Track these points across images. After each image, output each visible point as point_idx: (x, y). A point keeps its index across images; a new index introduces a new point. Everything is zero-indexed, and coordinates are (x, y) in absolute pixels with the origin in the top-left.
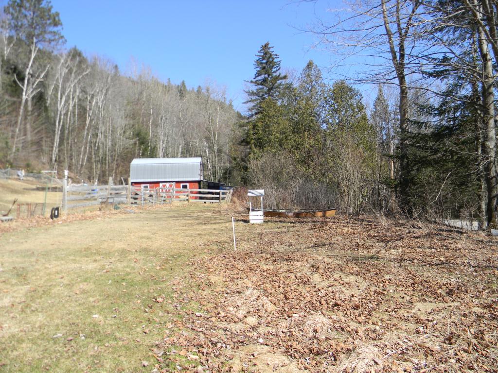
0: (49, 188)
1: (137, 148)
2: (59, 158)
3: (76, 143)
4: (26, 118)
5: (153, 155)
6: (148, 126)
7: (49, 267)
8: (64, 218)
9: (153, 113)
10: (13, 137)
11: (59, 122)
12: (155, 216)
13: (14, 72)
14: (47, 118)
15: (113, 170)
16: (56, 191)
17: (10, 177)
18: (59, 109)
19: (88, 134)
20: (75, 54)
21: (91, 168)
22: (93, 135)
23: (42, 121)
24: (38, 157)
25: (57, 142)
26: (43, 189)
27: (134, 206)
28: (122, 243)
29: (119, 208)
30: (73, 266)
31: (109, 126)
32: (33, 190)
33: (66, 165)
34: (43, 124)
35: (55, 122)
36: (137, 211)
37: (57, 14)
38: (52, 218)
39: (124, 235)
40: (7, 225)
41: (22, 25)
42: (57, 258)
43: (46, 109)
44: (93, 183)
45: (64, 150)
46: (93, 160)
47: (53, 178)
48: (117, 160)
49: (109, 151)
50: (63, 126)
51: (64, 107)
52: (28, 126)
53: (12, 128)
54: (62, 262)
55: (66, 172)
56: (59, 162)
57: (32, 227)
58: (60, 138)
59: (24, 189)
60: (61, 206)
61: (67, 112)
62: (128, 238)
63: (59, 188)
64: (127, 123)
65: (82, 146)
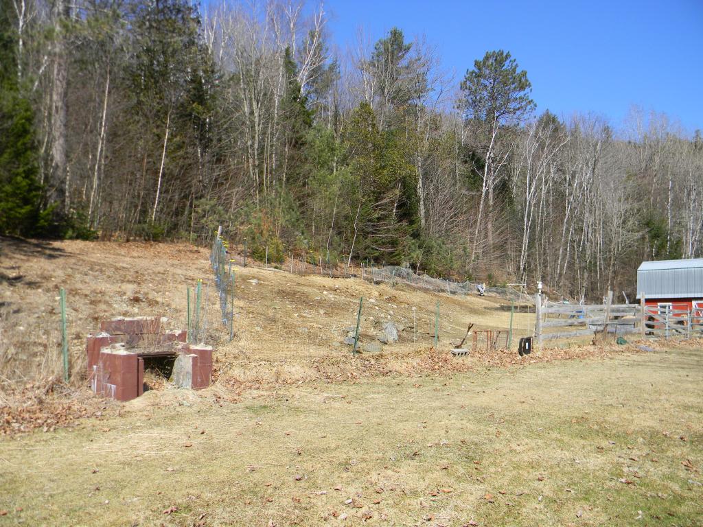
0: (516, 308)
1: (647, 244)
2: (529, 266)
3: (552, 244)
4: (487, 216)
5: (676, 254)
6: (664, 208)
7: (518, 449)
8: (539, 354)
9: (672, 188)
10: (471, 242)
11: (529, 215)
12: (698, 361)
13: (472, 159)
14: (513, 212)
15: (608, 280)
16: (526, 312)
17: (469, 292)
18: (528, 199)
19: (568, 230)
20: (549, 121)
21: (574, 279)
22: (575, 230)
23: (506, 217)
24: (502, 266)
25: (526, 243)
26: (508, 309)
27: (652, 339)
28: (647, 415)
29: (625, 342)
30: (558, 454)
31: (600, 215)
32: (497, 309)
33: (538, 274)
34: (507, 221)
35: (523, 217)
36: (658, 349)
37: (524, 74)
38: (521, 355)
39: (646, 396)
40: (460, 360)
41: (481, 98)
42: (532, 433)
43: (511, 201)
44: (578, 300)
45: (536, 255)
46: (577, 266)
47: (521, 294)
48: (614, 265)
49: (600, 253)
50: (533, 221)
51: (534, 195)
52: (489, 226)
53: (470, 230)
54: (540, 442)
55: (540, 286)
56: (529, 270)
57: (493, 366)
58: (530, 238)
59: (485, 308)
60: (533, 335)
61: (539, 201)
62: (657, 406)
63: (530, 307)
64: (628, 207)
65: (560, 247)
